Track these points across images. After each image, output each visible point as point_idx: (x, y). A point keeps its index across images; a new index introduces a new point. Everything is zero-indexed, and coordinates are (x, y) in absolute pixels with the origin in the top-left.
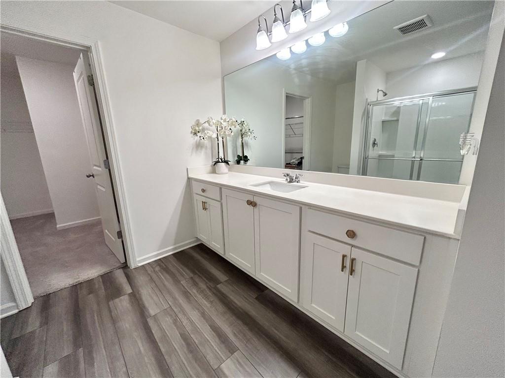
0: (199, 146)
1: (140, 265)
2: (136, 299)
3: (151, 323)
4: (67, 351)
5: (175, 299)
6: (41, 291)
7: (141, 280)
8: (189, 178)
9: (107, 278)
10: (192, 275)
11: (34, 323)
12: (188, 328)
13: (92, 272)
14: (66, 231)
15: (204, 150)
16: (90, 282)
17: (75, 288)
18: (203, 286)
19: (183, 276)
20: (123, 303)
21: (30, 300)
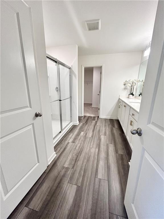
0: (125, 89)
1: (101, 118)
2: (96, 122)
3: (96, 126)
4: (84, 123)
5: (102, 125)
6: (85, 115)
7: (99, 120)
8: (119, 99)
9: (94, 117)
10: (110, 123)
11: (82, 118)
12: (101, 129)
13: (92, 116)
14: (93, 108)
15: (127, 90)
16: (91, 117)
17: (89, 117)
18: (110, 126)
19: (108, 123)
20: (94, 122)
21: (83, 116)
